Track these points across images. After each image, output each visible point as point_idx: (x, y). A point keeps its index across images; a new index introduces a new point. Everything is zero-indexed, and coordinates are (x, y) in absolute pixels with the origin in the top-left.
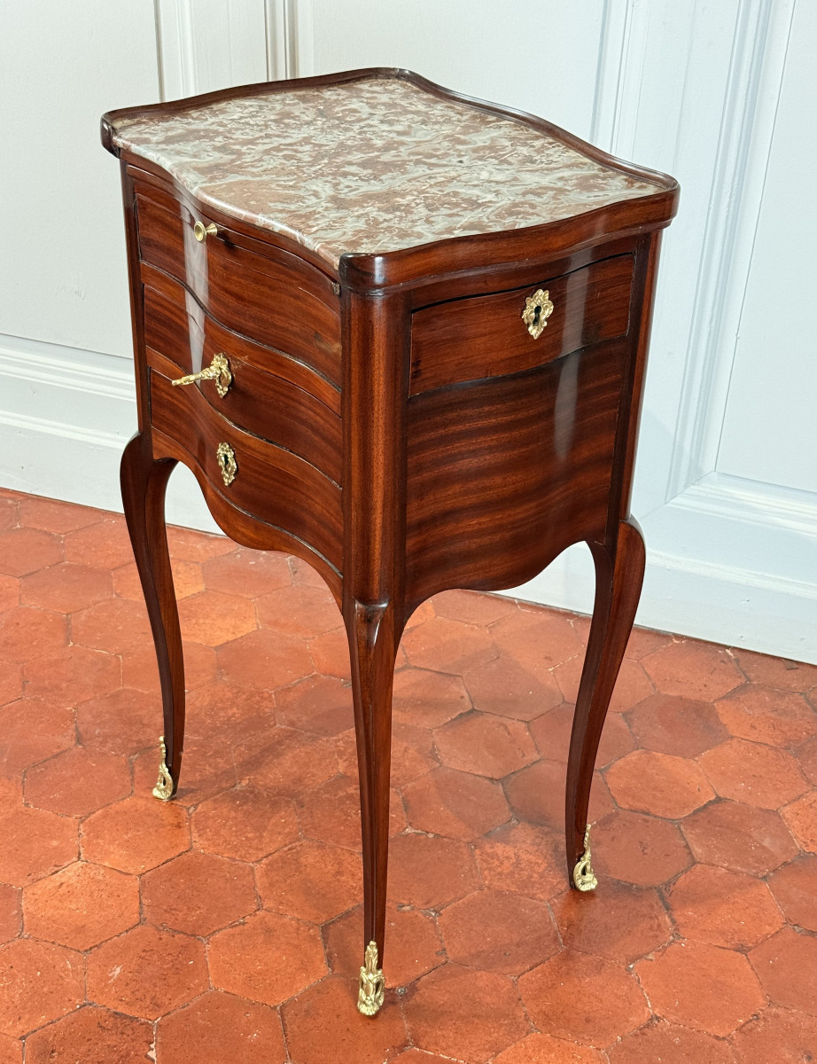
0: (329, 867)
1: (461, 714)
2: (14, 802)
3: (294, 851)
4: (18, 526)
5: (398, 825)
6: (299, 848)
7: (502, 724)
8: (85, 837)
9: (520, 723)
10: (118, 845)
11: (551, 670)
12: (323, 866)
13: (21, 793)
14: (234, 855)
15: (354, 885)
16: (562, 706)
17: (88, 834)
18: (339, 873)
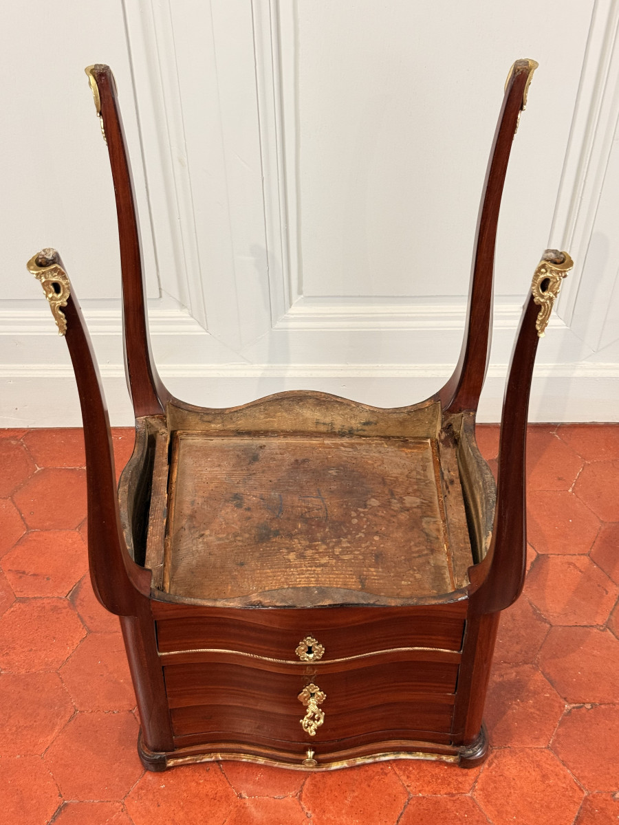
0: (533, 773)
1: (532, 563)
2: (227, 797)
3: (494, 765)
4: (38, 469)
5: (557, 705)
6: (496, 761)
7: (570, 564)
8: (313, 815)
9: (582, 557)
10: (347, 814)
11: (570, 490)
12: (527, 773)
13: (228, 785)
14: (449, 790)
15: (564, 785)
16: (603, 528)
17: (314, 811)
18: (545, 777)
